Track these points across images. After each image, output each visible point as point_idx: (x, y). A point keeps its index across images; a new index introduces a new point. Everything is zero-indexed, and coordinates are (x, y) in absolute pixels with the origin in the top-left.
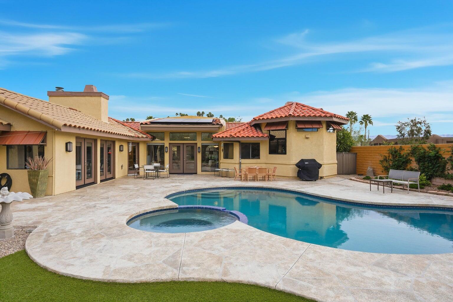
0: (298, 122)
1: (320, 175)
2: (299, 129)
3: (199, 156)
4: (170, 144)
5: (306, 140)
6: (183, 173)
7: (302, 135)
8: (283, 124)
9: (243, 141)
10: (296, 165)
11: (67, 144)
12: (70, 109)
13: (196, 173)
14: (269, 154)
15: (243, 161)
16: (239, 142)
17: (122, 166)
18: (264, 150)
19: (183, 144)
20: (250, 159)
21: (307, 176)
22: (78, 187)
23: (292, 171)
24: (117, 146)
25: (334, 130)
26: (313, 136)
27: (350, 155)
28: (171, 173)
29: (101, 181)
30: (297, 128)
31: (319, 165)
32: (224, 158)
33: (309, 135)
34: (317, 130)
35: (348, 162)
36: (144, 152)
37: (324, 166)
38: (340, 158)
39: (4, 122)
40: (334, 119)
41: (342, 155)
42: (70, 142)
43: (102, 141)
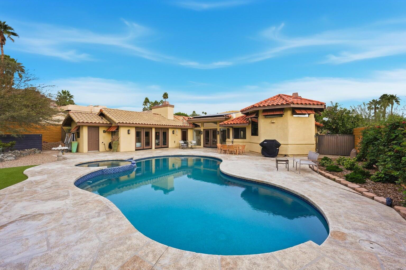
0: (264, 111)
1: (279, 153)
2: (266, 116)
3: (219, 137)
4: (204, 129)
5: (272, 124)
6: (211, 147)
7: (269, 120)
8: (257, 113)
9: (234, 126)
10: (260, 144)
13: (217, 148)
14: (251, 135)
15: (235, 140)
16: (232, 127)
17: (175, 142)
18: (249, 132)
19: (211, 129)
20: (239, 139)
21: (267, 153)
22: (136, 150)
23: (259, 149)
24: (170, 131)
25: (309, 114)
26: (278, 121)
27: (345, 137)
28: (204, 147)
29: (155, 148)
30: (264, 115)
31: (279, 145)
32: (228, 138)
33: (275, 120)
34: (281, 115)
35: (343, 144)
36: (190, 134)
37: (289, 146)
38: (334, 139)
39: (108, 122)
40: (292, 106)
41: (336, 137)
42: (129, 130)
43: (156, 128)
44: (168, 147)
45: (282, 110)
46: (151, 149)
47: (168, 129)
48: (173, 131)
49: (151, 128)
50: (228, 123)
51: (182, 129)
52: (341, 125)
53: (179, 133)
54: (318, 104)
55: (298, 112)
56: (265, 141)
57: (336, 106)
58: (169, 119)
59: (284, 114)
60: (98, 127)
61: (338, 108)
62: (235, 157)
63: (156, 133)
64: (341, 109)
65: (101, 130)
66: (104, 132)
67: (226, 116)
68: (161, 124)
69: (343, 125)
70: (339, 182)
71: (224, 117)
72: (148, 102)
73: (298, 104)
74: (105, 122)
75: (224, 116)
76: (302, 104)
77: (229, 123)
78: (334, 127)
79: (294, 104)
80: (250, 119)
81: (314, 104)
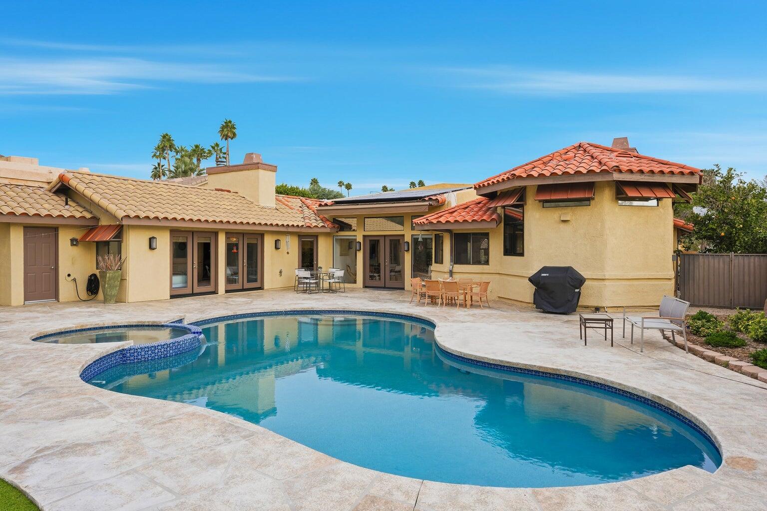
0: (542, 189)
2: (545, 203)
3: (408, 258)
4: (364, 236)
5: (562, 225)
6: (385, 288)
7: (554, 215)
8: (521, 194)
9: (456, 230)
10: (530, 280)
11: (151, 239)
12: (216, 190)
13: (403, 289)
14: (504, 255)
15: (458, 268)
16: (450, 231)
17: (281, 272)
18: (496, 245)
19: (384, 236)
20: (470, 264)
21: (548, 302)
23: (527, 292)
24: (269, 242)
25: (659, 199)
26: (579, 216)
27: (752, 259)
28: (365, 287)
29: (227, 291)
30: (540, 201)
31: (579, 281)
32: (436, 262)
33: (568, 214)
34: (585, 202)
35: (747, 278)
36: (325, 251)
37: (607, 283)
38: (721, 265)
39: (88, 216)
40: (617, 176)
41: (727, 259)
42: (154, 238)
43: (229, 234)
44: (261, 288)
45: (590, 186)
46: (215, 292)
47: (262, 235)
48: (277, 242)
49: (216, 233)
50: (440, 219)
51: (300, 236)
52: (741, 229)
53: (292, 247)
54: (682, 173)
55: (631, 194)
56: (545, 269)
57: (729, 178)
58: (262, 205)
59: (593, 199)
60: (54, 230)
61: (735, 183)
62: (464, 313)
63: (230, 247)
64: (741, 185)
65: (64, 239)
66: (74, 242)
67: (430, 199)
68: (245, 221)
69: (747, 227)
70: (739, 369)
71: (427, 203)
72: (171, 147)
73: (631, 171)
74: (78, 215)
75: (425, 201)
76: (641, 172)
77: (443, 220)
78: (723, 234)
79: (620, 171)
80: (499, 210)
81: (672, 173)
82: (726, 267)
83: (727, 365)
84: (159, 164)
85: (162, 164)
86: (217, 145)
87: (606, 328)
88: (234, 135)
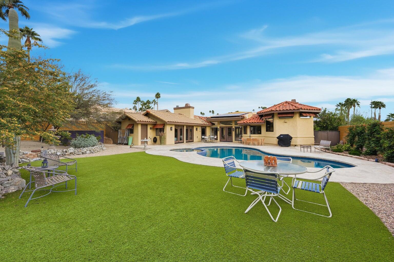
0: (279, 114)
1: (292, 144)
2: (280, 118)
3: (233, 133)
4: (220, 127)
5: (285, 124)
6: (226, 141)
7: (282, 121)
8: (272, 114)
9: (251, 125)
10: (277, 138)
11: (171, 128)
12: (179, 114)
13: (232, 142)
14: (266, 131)
15: (252, 135)
16: (249, 125)
17: (197, 137)
18: (263, 129)
19: (226, 127)
20: (255, 134)
21: (282, 144)
22: (175, 143)
23: (276, 141)
24: (195, 128)
25: (310, 116)
26: (289, 121)
27: (333, 132)
28: (220, 141)
29: (186, 142)
30: (278, 117)
31: (291, 138)
32: (244, 134)
33: (287, 120)
34: (292, 117)
35: (332, 137)
36: (208, 131)
37: (298, 138)
38: (325, 134)
40: (301, 111)
41: (327, 132)
42: (172, 127)
43: (187, 126)
44: (193, 141)
45: (293, 113)
46: (183, 142)
47: (193, 127)
48: (197, 128)
49: (184, 126)
51: (202, 127)
52: (329, 124)
53: (200, 129)
54: (317, 110)
55: (304, 115)
56: (281, 135)
57: (325, 111)
58: (191, 118)
59: (294, 116)
61: (327, 112)
63: (187, 130)
64: (329, 112)
66: (151, 128)
67: (241, 116)
69: (332, 124)
70: (347, 156)
71: (241, 117)
72: (139, 101)
73: (305, 109)
75: (240, 117)
76: (307, 109)
78: (325, 126)
79: (302, 109)
80: (264, 119)
81: (315, 109)
82: (327, 135)
83: (343, 155)
84: (135, 106)
85: (136, 106)
86: (155, 100)
87: (307, 148)
88: (160, 97)
